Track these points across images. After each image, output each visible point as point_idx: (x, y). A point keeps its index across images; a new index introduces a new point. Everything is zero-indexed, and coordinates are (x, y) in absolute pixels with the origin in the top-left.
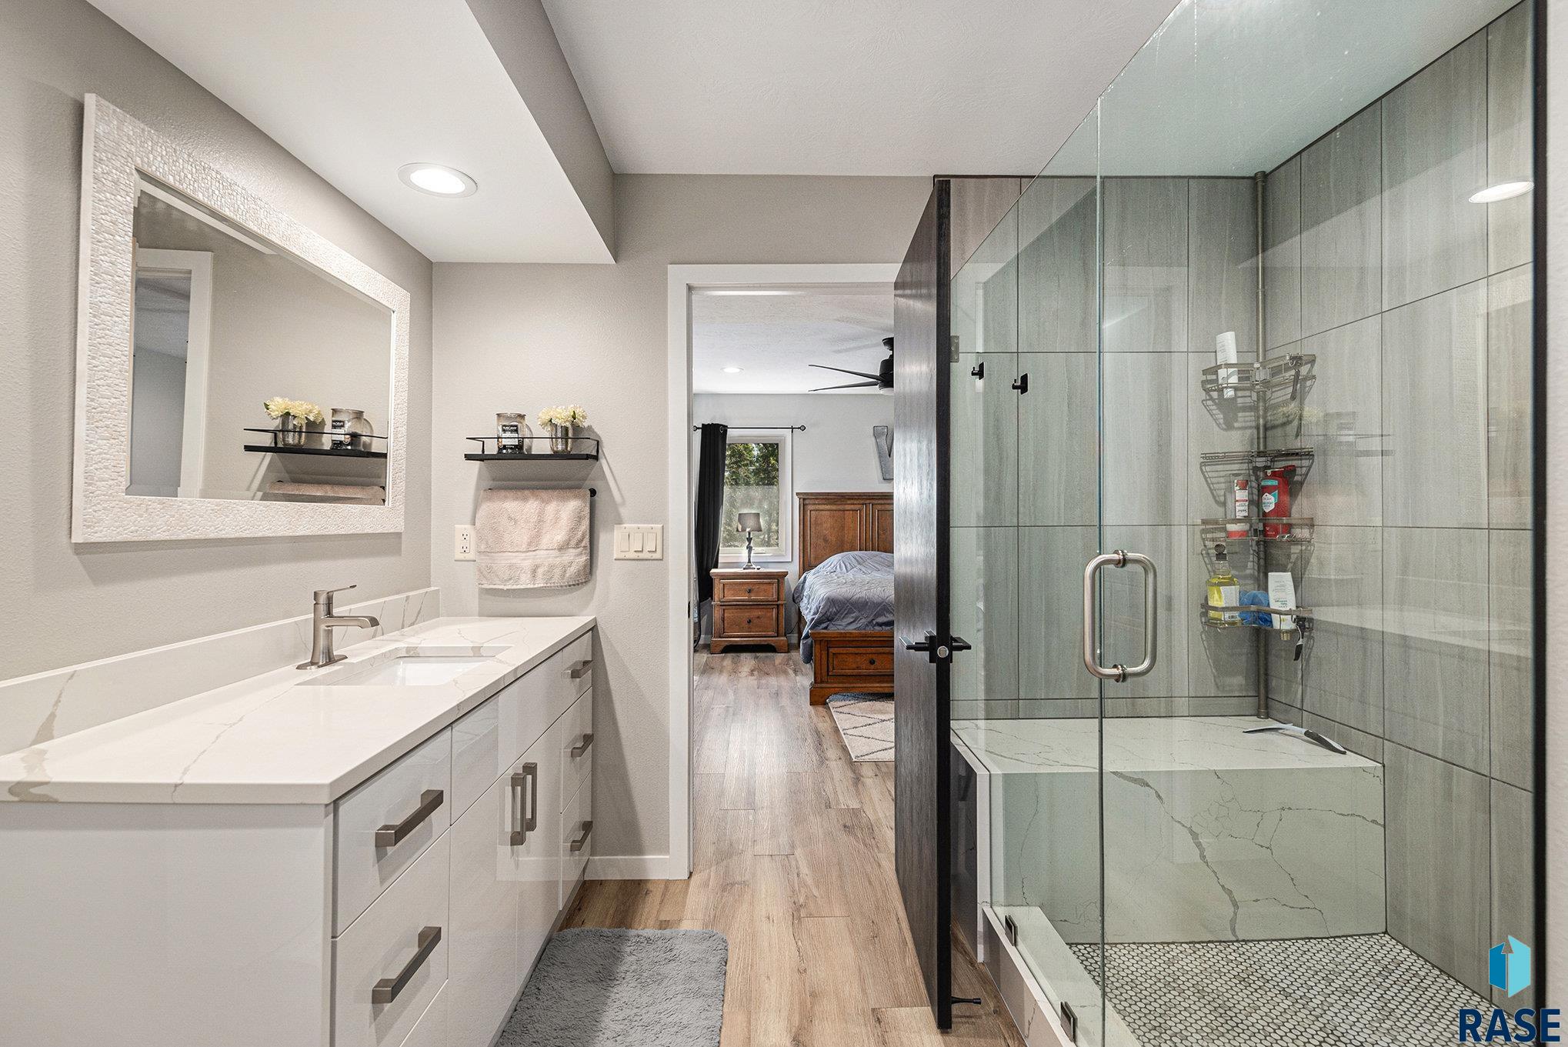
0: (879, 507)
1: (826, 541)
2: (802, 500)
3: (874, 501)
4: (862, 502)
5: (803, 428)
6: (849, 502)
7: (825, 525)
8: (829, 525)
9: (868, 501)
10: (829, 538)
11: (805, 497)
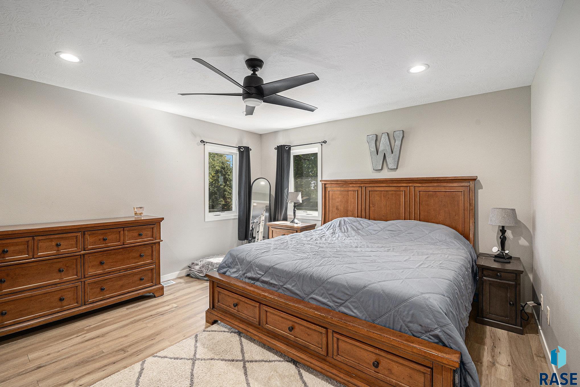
0: (370, 189)
1: (337, 209)
2: (324, 185)
3: (366, 185)
4: (358, 185)
5: (325, 142)
6: (351, 185)
7: (337, 200)
8: (339, 200)
9: (362, 185)
10: (339, 207)
11: (325, 183)
